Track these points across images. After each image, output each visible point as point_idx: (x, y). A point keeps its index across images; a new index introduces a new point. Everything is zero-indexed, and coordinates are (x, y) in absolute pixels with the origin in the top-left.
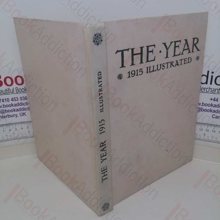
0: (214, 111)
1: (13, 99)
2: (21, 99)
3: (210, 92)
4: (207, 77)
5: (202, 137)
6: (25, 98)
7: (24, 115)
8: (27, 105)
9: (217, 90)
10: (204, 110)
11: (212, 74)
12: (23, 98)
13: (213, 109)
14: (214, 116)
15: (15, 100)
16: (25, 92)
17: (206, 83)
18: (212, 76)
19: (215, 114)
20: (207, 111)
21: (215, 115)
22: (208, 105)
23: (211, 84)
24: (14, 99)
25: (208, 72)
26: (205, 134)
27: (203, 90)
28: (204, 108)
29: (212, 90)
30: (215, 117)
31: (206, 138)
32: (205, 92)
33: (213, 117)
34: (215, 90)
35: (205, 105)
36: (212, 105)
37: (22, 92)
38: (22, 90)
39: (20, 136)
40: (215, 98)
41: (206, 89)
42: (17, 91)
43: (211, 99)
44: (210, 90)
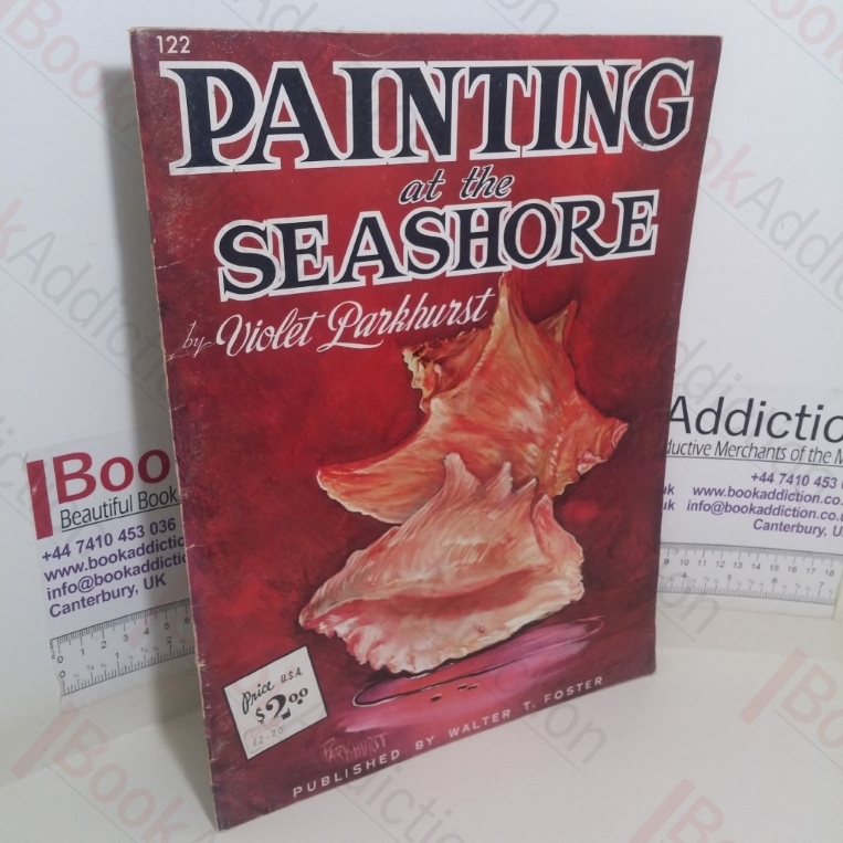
0: (762, 511)
1: (127, 535)
2: (154, 531)
3: (752, 457)
4: (748, 415)
5: (723, 585)
6: (169, 525)
7: (160, 583)
8: (171, 547)
9: (771, 451)
10: (732, 509)
11: (762, 408)
12: (160, 527)
13: (758, 503)
14: (759, 524)
15: (132, 536)
16: (169, 503)
17: (744, 432)
18: (761, 414)
19: (762, 516)
20: (740, 509)
21: (761, 520)
22: (743, 494)
23: (757, 434)
24: (129, 533)
25: (751, 401)
26: (730, 576)
27: (732, 453)
28: (734, 501)
29: (759, 450)
30: (762, 524)
31: (733, 585)
32: (740, 456)
33: (758, 526)
34: (766, 451)
35: (736, 493)
36: (755, 494)
37: (159, 505)
38: (159, 499)
39: (135, 662)
40: (765, 474)
41: (741, 449)
42: (143, 504)
43: (755, 477)
44: (754, 450)
